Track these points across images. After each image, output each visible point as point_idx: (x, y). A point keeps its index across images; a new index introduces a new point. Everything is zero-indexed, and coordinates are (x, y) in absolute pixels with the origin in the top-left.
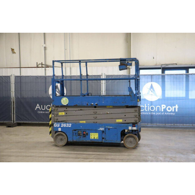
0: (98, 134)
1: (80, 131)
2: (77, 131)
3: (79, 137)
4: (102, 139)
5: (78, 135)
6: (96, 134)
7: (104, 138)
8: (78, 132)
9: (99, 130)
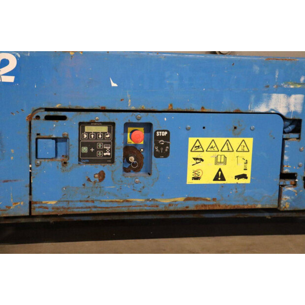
0: (250, 141)
1: (99, 117)
2: (74, 119)
3: (94, 169)
4: (277, 180)
5: (82, 157)
6: (235, 142)
7: (292, 176)
8: (82, 125)
9: (263, 109)
